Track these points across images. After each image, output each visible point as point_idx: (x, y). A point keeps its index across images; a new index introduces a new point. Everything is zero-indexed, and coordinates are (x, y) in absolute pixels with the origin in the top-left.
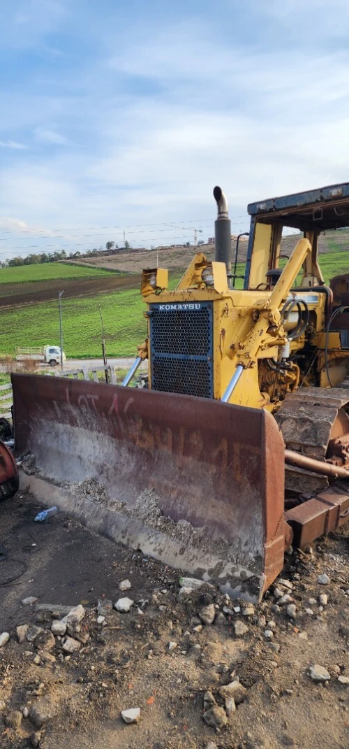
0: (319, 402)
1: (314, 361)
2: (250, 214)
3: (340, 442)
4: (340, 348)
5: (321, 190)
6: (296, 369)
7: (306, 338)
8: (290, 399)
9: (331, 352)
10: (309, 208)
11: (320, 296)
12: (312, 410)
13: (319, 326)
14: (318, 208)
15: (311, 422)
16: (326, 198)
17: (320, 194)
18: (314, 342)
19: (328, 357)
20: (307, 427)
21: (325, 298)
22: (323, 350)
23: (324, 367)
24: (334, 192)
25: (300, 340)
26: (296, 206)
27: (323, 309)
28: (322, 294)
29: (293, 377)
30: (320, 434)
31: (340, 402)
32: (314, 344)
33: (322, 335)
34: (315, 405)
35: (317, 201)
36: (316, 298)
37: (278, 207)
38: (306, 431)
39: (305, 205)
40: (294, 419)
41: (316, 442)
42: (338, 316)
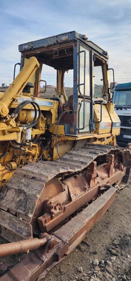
0: (35, 176)
1: (50, 141)
2: (20, 52)
3: (51, 203)
4: (64, 135)
5: (57, 36)
6: (35, 147)
7: (45, 128)
8: (18, 171)
9: (59, 137)
10: (51, 48)
11: (54, 102)
12: (29, 182)
13: (54, 121)
14: (55, 49)
15: (25, 193)
16: (59, 42)
17: (55, 39)
18: (51, 130)
19: (58, 140)
20: (22, 197)
21: (58, 104)
22: (55, 135)
23: (55, 145)
24: (64, 38)
25: (41, 129)
26: (43, 47)
27: (57, 111)
28: (56, 102)
29: (33, 152)
30: (29, 204)
31: (47, 177)
32: (51, 132)
33: (55, 126)
34: (32, 178)
35: (55, 43)
36: (51, 103)
37: (34, 47)
38: (20, 200)
39: (49, 46)
40: (15, 189)
41: (24, 211)
42: (64, 115)
